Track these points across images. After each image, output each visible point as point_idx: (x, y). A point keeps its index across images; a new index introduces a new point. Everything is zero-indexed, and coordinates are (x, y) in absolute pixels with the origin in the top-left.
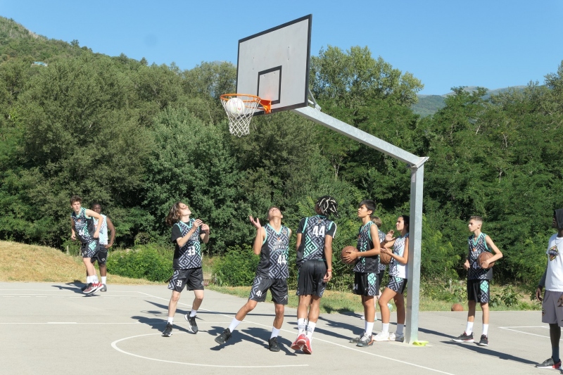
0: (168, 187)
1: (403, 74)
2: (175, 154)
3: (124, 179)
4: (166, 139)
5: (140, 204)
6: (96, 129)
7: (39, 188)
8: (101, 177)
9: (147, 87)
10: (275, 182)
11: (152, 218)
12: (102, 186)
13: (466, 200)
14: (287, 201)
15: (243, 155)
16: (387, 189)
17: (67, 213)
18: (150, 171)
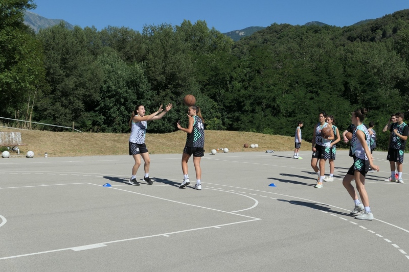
12: (79, 99)
15: (155, 82)
16: (231, 100)
17: (60, 115)
18: (101, 90)
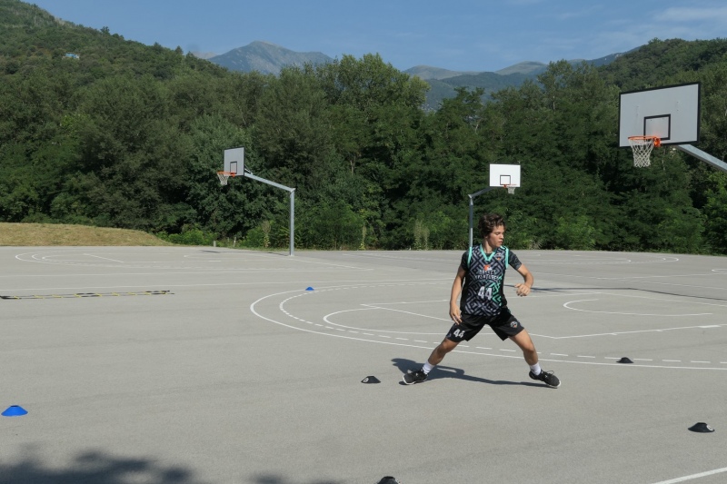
0: (207, 185)
1: (412, 77)
2: (212, 157)
3: (169, 179)
4: (203, 143)
5: (184, 201)
6: (143, 138)
7: (97, 189)
8: (149, 179)
9: (184, 96)
10: (298, 178)
11: (194, 211)
12: (150, 185)
13: (455, 188)
14: (309, 194)
15: (271, 156)
16: (394, 180)
18: (191, 171)
